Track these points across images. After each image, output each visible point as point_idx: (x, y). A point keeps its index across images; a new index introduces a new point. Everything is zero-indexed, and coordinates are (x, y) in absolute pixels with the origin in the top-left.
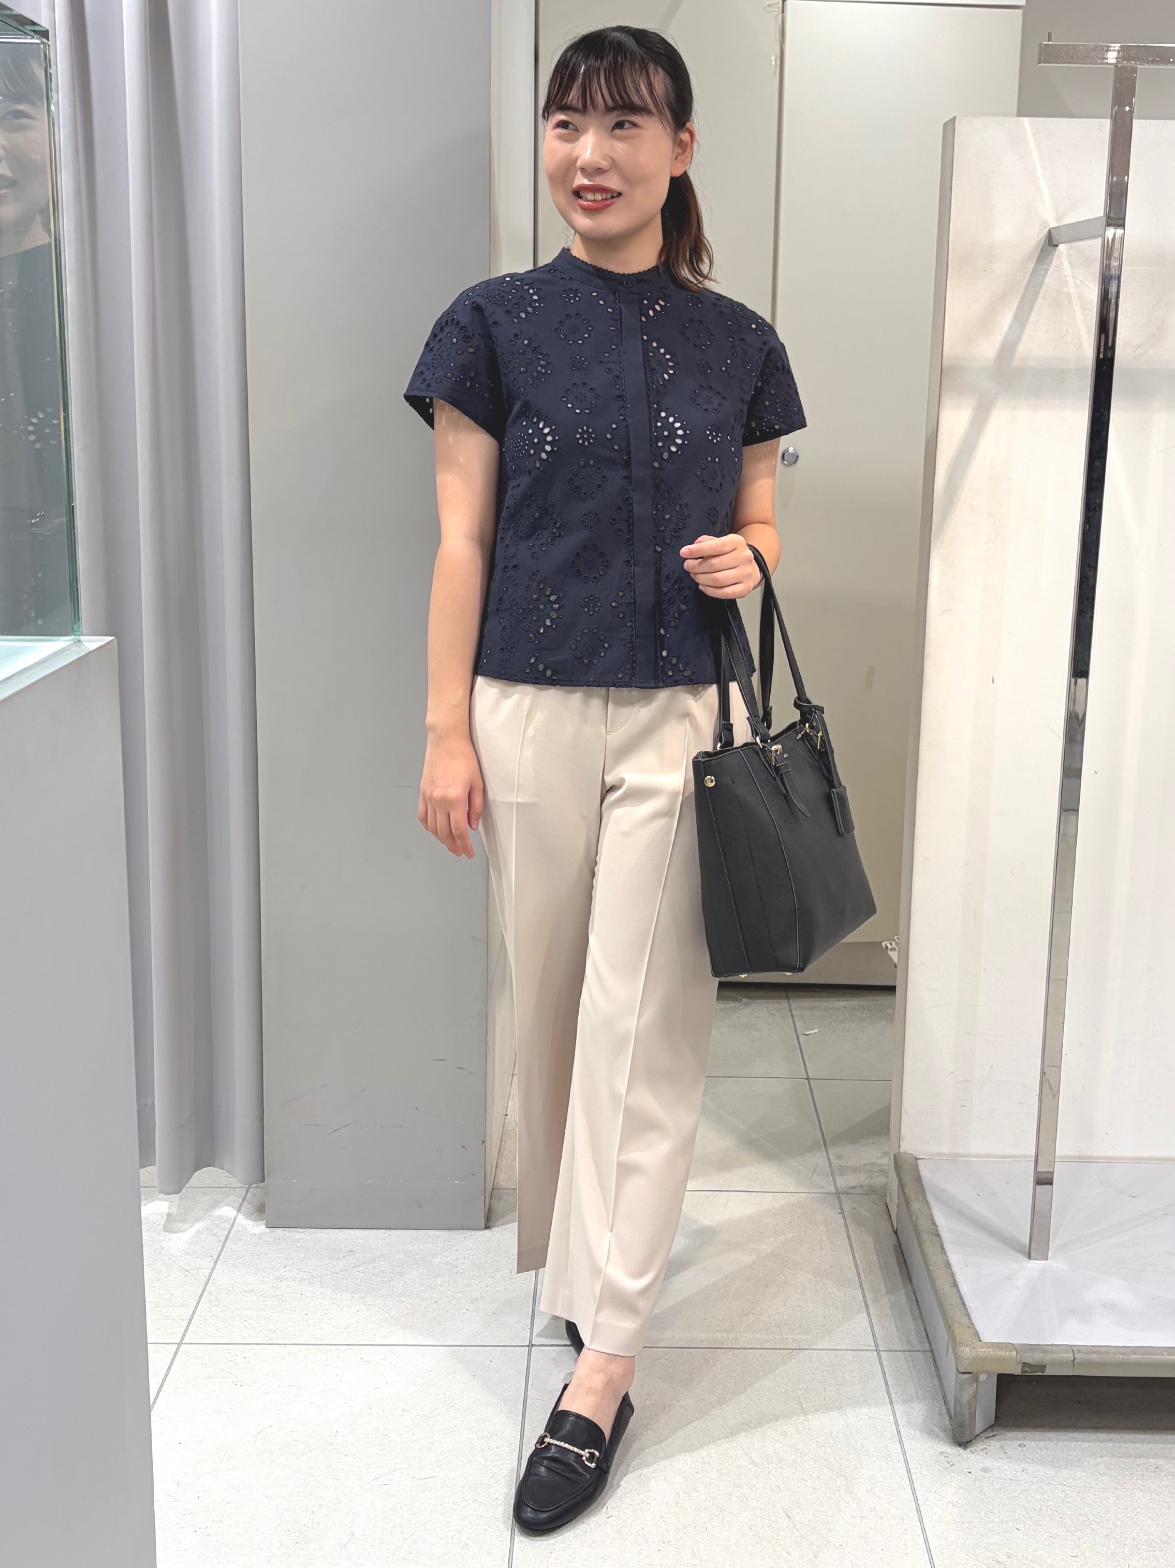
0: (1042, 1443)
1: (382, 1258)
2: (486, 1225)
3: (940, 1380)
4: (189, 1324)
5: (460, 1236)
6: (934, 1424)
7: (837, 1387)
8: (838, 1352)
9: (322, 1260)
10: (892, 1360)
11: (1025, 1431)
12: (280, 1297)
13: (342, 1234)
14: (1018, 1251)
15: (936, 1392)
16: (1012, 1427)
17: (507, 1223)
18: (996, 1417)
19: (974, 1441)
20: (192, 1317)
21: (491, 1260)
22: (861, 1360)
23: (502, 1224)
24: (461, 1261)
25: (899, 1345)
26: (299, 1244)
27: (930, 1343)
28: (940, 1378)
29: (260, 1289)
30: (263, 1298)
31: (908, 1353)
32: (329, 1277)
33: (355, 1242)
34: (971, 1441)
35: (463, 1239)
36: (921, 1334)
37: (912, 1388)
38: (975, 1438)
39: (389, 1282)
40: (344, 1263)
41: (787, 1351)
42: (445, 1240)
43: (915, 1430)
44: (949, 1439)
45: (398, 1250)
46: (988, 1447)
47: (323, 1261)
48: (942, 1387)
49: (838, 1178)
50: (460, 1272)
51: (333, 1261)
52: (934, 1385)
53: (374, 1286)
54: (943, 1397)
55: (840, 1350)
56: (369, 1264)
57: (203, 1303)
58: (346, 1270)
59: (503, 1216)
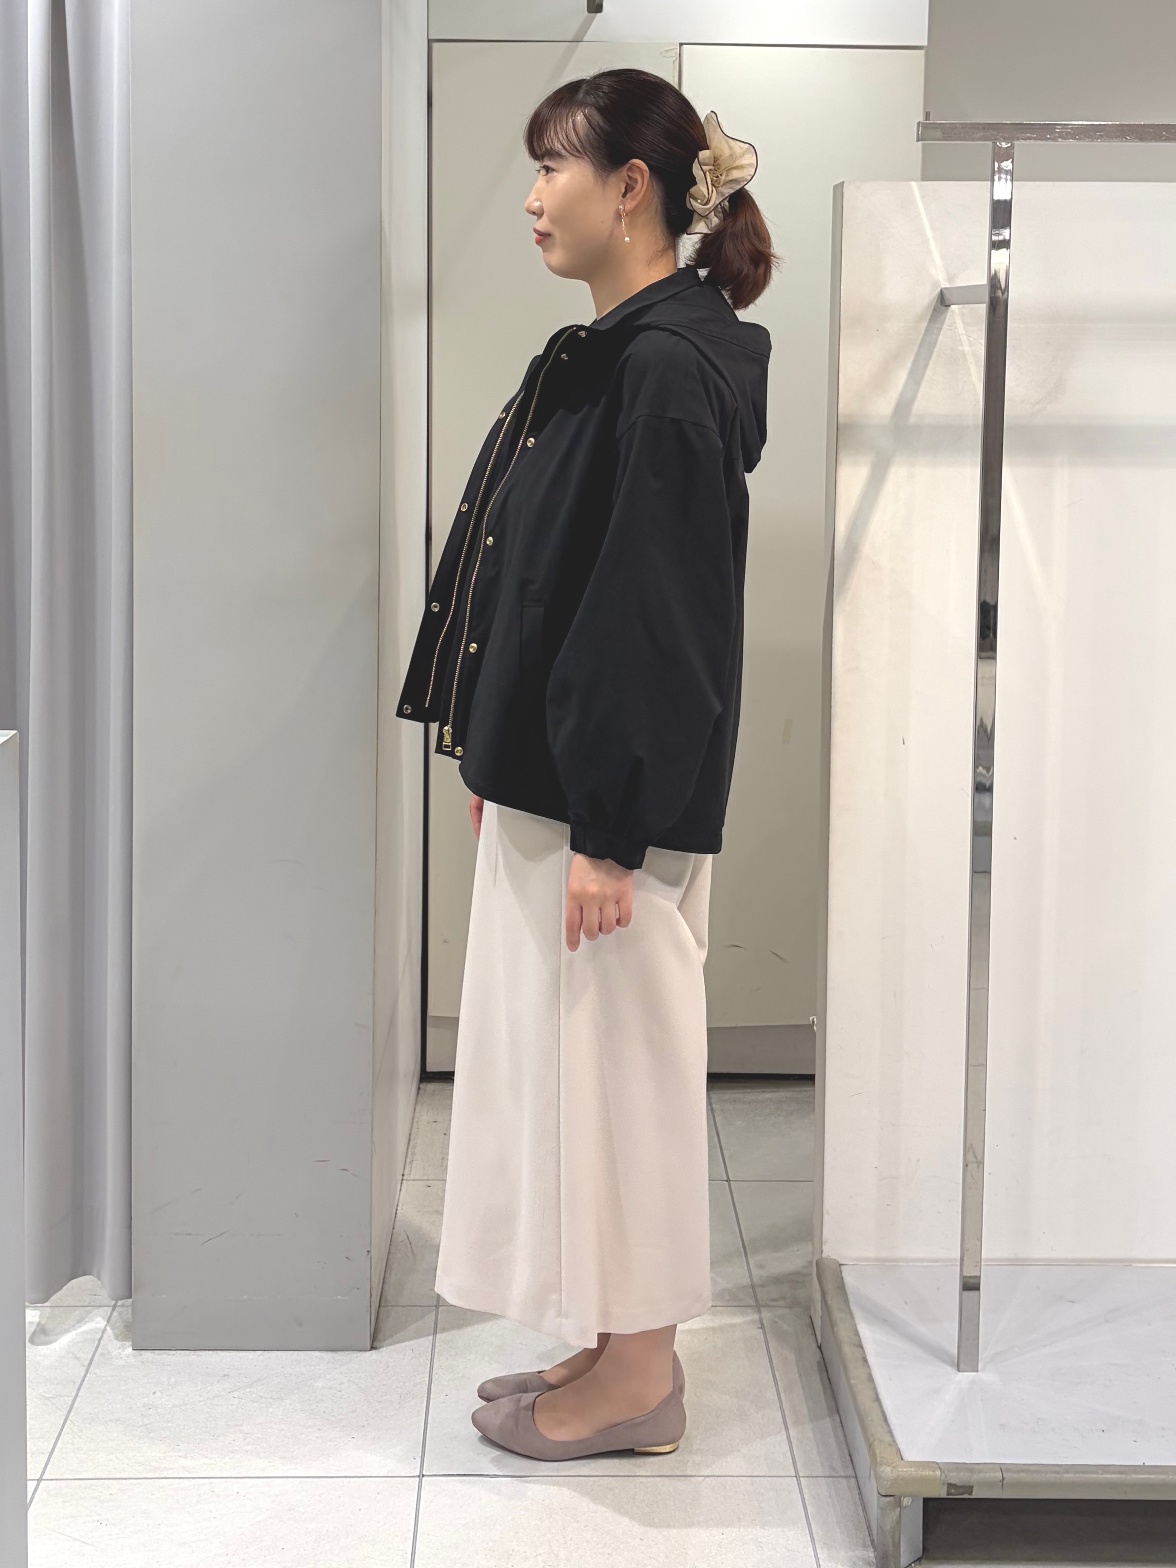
1: (260, 1383)
2: (373, 1344)
3: (864, 1509)
4: (49, 1460)
5: (345, 1358)
8: (754, 1478)
9: (194, 1385)
10: (812, 1487)
11: (954, 1563)
12: (148, 1426)
13: (215, 1356)
14: (946, 1362)
15: (858, 1518)
16: (942, 1557)
17: (397, 1343)
18: (924, 1548)
20: (54, 1449)
21: (378, 1384)
22: (780, 1487)
23: (391, 1344)
24: (346, 1385)
25: (820, 1469)
26: (169, 1368)
27: (853, 1467)
29: (127, 1419)
30: (131, 1428)
31: (829, 1479)
32: (202, 1403)
33: (230, 1365)
35: (347, 1360)
36: (844, 1457)
37: (834, 1517)
40: (218, 1388)
42: (328, 1363)
43: (837, 1564)
45: (277, 1373)
47: (196, 1387)
48: (864, 1514)
49: (758, 1290)
50: (345, 1397)
51: (207, 1385)
52: (858, 1515)
53: (250, 1413)
54: (868, 1528)
55: (757, 1476)
56: (245, 1390)
57: (64, 1435)
58: (221, 1396)
59: (391, 1336)
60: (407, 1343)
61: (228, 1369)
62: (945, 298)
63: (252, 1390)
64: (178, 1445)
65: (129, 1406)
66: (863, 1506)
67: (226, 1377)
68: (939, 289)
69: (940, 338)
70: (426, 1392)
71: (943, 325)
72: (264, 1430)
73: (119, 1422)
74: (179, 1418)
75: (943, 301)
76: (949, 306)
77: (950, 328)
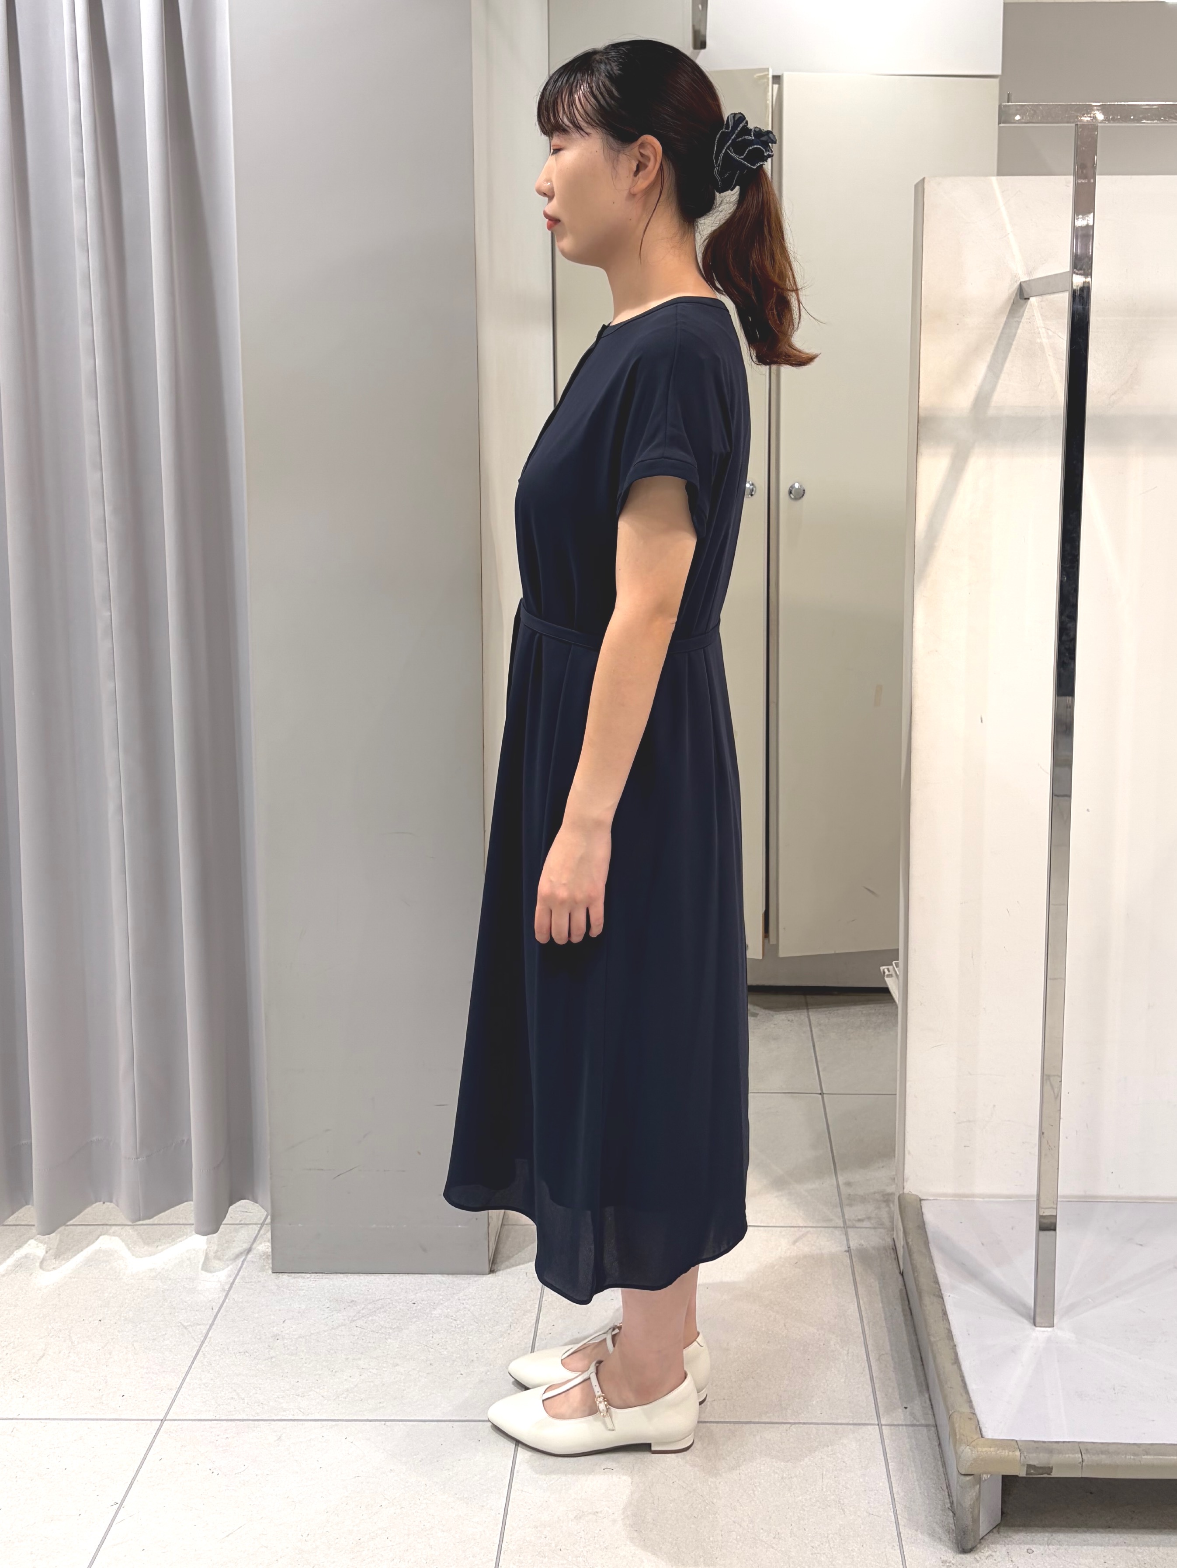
0: (1050, 1547)
1: (383, 1310)
2: (491, 1269)
3: (944, 1464)
4: (176, 1396)
5: (463, 1282)
6: (937, 1523)
7: (836, 1473)
8: (840, 1426)
9: (322, 1312)
10: (894, 1438)
11: (1033, 1532)
12: (273, 1360)
13: (345, 1279)
14: (1022, 1315)
15: (939, 1479)
16: (1019, 1526)
17: (513, 1266)
18: (1003, 1513)
19: (979, 1546)
20: (182, 1384)
21: (491, 1312)
22: (862, 1438)
23: (508, 1267)
24: (462, 1312)
25: (902, 1418)
26: (302, 1293)
27: (934, 1415)
28: (944, 1461)
29: (255, 1350)
30: (257, 1361)
31: (910, 1427)
32: (326, 1333)
33: (358, 1289)
34: (976, 1546)
35: (465, 1286)
36: (925, 1402)
37: (915, 1475)
38: (980, 1543)
39: (386, 1339)
40: (343, 1316)
41: (785, 1426)
42: (448, 1287)
43: (917, 1530)
44: (952, 1542)
45: (400, 1299)
46: (994, 1554)
47: (323, 1315)
48: (946, 1474)
49: (847, 1210)
50: (459, 1326)
51: (333, 1313)
52: (938, 1471)
53: (370, 1345)
54: (947, 1488)
55: (841, 1424)
56: (368, 1317)
57: (195, 1368)
58: (345, 1325)
59: (509, 1258)
60: (522, 1266)
61: (355, 1294)
62: (1024, 291)
63: (375, 1317)
64: (298, 1382)
65: (258, 1337)
66: (943, 1460)
67: (353, 1303)
68: (1019, 283)
69: (1019, 331)
70: (535, 1321)
71: (1022, 319)
72: (380, 1365)
73: (246, 1353)
74: (303, 1351)
75: (1022, 295)
76: (1029, 299)
77: (1029, 321)
